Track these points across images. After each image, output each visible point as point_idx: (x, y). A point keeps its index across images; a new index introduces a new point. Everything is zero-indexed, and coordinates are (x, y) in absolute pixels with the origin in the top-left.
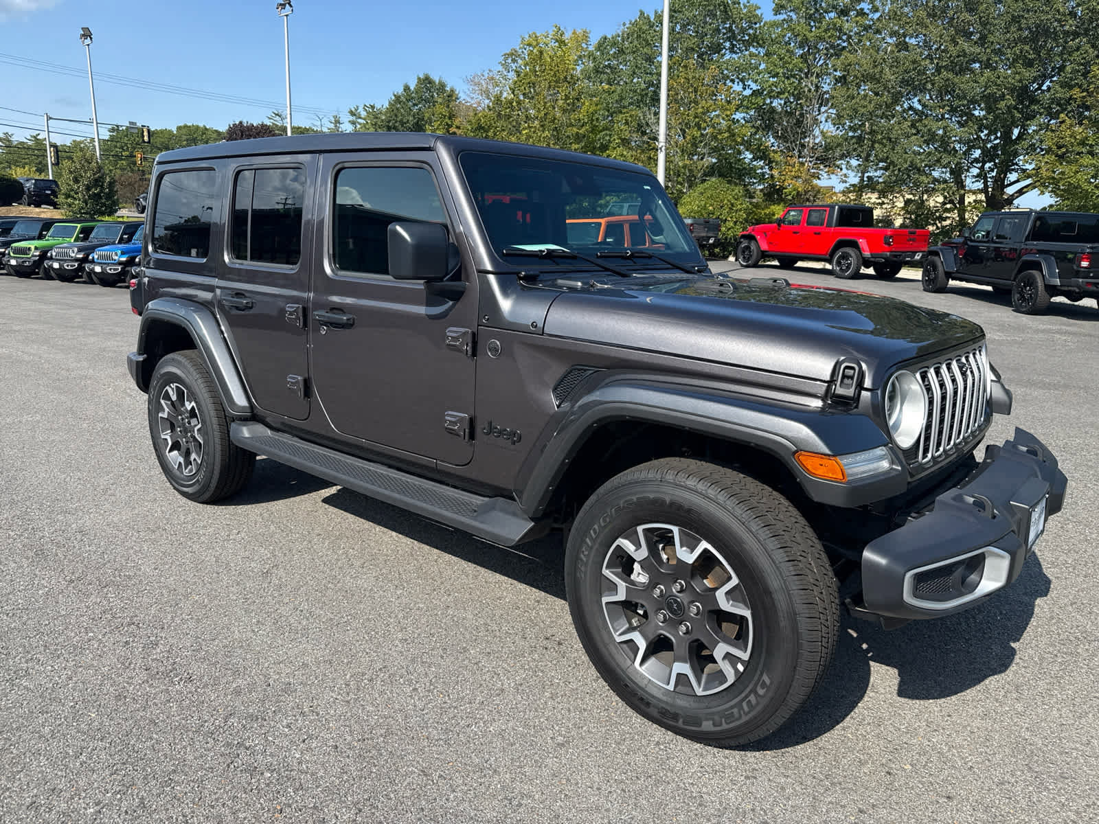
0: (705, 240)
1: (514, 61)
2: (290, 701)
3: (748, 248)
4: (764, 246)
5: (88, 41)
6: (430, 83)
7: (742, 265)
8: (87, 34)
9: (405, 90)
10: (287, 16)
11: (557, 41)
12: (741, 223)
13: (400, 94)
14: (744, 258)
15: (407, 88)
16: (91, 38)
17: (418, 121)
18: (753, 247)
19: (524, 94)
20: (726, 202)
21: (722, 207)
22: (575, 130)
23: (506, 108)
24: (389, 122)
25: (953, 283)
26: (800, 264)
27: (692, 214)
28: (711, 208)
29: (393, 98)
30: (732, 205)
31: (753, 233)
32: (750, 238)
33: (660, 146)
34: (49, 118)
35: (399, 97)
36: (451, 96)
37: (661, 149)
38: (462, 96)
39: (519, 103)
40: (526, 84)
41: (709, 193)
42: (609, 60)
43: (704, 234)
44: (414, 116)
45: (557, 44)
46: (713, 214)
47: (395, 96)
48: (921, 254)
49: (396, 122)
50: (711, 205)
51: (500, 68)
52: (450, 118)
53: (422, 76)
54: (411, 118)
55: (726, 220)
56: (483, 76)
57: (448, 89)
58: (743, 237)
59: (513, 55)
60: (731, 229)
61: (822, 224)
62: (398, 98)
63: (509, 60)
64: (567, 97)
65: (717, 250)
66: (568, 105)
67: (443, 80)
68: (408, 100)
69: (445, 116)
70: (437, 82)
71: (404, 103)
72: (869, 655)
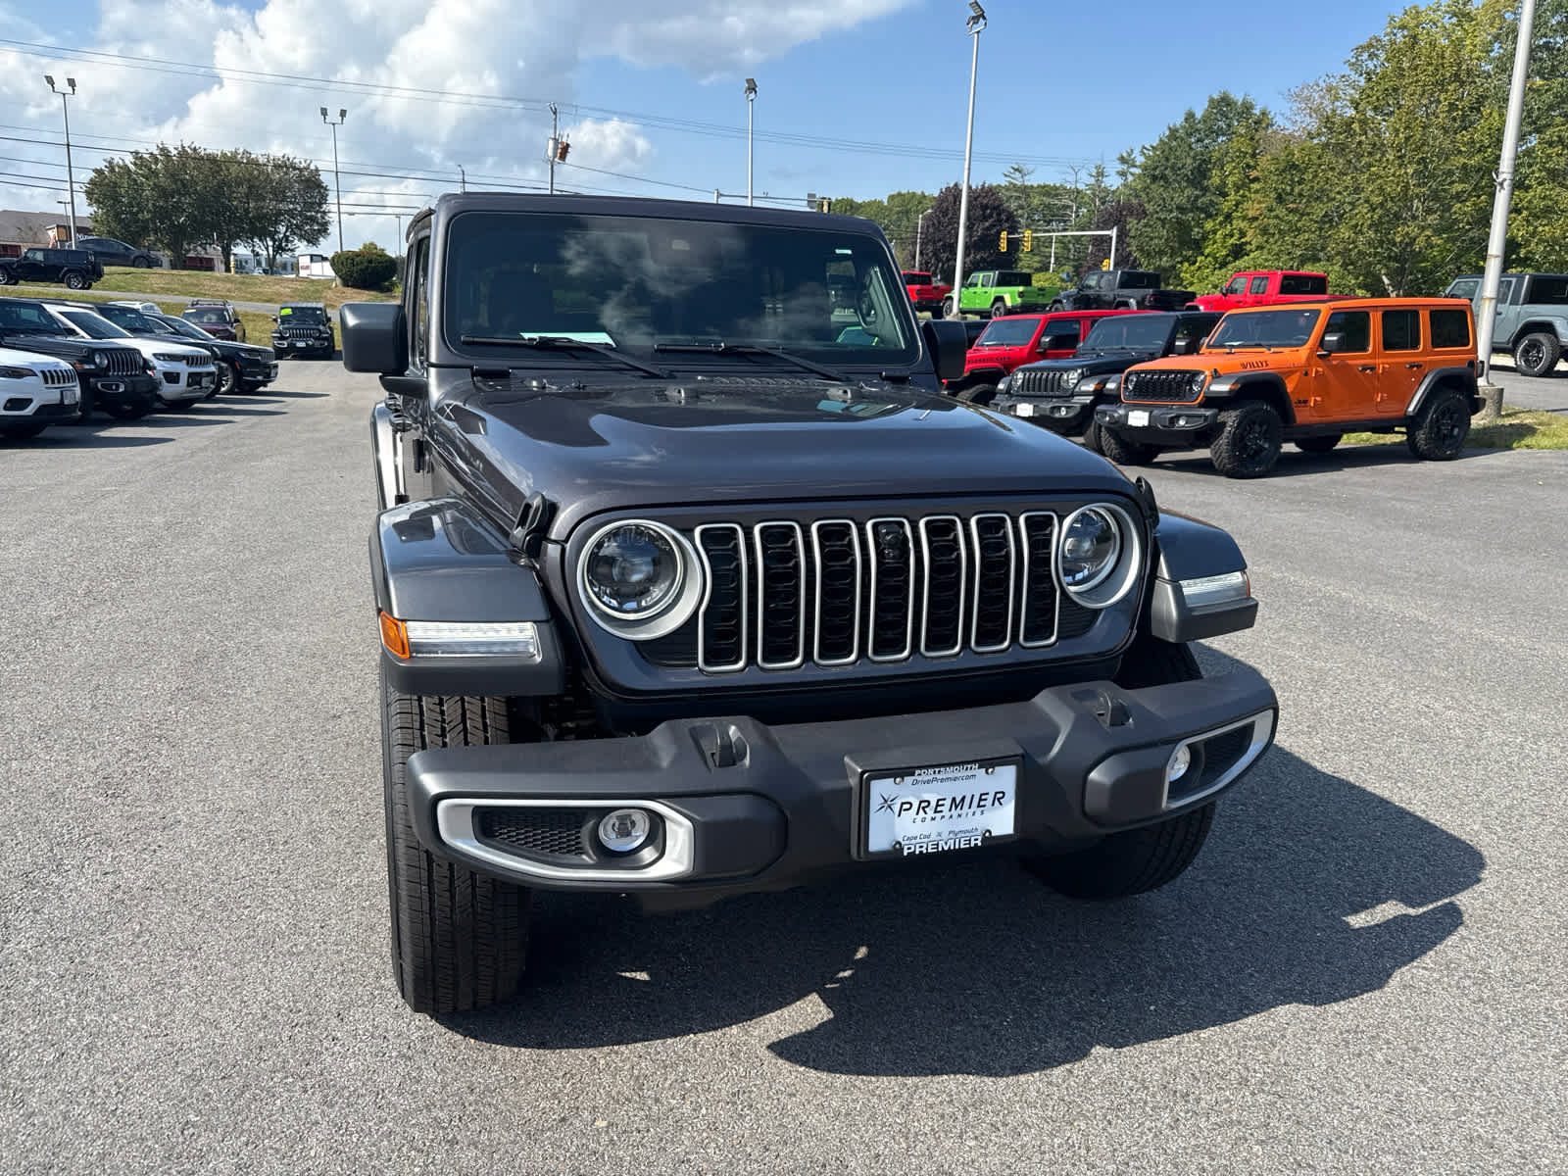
1: (1372, 56)
5: (752, 96)
6: (1228, 105)
8: (752, 87)
9: (1186, 119)
10: (978, 32)
11: (1455, 15)
13: (1178, 126)
15: (1190, 116)
16: (755, 91)
17: (1200, 165)
19: (1375, 109)
22: (1462, 160)
23: (1341, 133)
24: (1155, 169)
29: (1167, 133)
33: (1500, 180)
35: (1177, 131)
36: (1262, 122)
37: (1501, 184)
38: (1279, 121)
39: (1363, 122)
40: (1382, 93)
42: (1545, 36)
44: (1194, 158)
45: (1454, 20)
47: (1170, 129)
49: (1166, 169)
51: (1347, 71)
52: (1254, 156)
53: (1216, 96)
54: (1189, 161)
56: (1318, 85)
57: (1257, 111)
59: (1370, 48)
62: (1173, 132)
63: (1365, 56)
64: (1452, 107)
66: (1454, 119)
67: (1249, 99)
68: (1190, 135)
69: (1245, 154)
70: (1240, 102)
71: (1182, 139)
72: (828, 986)
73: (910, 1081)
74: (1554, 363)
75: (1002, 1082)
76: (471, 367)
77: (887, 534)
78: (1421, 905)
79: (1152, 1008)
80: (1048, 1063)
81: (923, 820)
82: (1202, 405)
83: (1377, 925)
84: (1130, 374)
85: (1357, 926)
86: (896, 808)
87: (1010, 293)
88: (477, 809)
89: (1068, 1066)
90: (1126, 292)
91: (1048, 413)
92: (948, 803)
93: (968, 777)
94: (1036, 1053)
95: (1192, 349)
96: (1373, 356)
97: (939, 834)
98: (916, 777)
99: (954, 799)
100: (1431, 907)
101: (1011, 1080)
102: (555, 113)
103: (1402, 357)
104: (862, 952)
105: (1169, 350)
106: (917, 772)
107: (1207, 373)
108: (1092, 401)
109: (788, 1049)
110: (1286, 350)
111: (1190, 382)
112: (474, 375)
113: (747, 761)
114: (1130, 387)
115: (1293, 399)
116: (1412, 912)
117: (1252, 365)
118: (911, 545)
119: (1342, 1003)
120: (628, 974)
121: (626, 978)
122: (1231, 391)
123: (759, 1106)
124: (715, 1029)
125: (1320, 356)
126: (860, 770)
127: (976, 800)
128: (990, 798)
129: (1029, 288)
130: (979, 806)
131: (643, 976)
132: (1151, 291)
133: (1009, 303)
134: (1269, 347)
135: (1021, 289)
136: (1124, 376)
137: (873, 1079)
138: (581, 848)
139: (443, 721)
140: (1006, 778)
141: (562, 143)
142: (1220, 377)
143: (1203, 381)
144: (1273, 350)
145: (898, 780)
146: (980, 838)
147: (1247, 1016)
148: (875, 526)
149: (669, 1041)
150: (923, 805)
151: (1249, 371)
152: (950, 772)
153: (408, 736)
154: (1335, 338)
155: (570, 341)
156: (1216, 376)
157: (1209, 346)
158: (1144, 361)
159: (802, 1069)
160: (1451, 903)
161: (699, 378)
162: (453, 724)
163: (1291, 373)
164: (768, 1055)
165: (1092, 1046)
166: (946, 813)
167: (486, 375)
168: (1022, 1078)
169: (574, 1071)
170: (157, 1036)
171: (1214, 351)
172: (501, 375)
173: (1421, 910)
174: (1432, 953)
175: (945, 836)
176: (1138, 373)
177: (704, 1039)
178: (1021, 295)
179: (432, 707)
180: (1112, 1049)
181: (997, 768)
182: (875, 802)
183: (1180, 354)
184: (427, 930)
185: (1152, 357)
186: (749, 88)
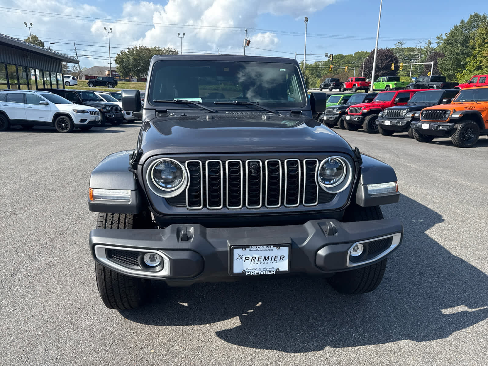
5: (307, 23)
6: (477, 17)
9: (461, 23)
13: (458, 25)
15: (463, 22)
16: (308, 21)
17: (465, 39)
24: (448, 41)
29: (454, 28)
34: (297, 54)
35: (457, 27)
44: (463, 36)
47: (455, 26)
49: (452, 40)
52: (486, 35)
53: (473, 14)
54: (461, 37)
62: (456, 28)
67: (486, 15)
68: (462, 28)
69: (483, 34)
70: (482, 16)
71: (459, 30)
72: (243, 314)
73: (258, 350)
75: (289, 355)
76: (155, 109)
77: (252, 165)
78: (474, 308)
79: (354, 335)
80: (308, 350)
81: (254, 263)
82: (448, 122)
84: (423, 111)
85: (445, 313)
86: (244, 259)
87: (392, 84)
88: (106, 249)
89: (314, 352)
90: (432, 83)
91: (395, 124)
92: (263, 258)
93: (270, 250)
94: (305, 346)
95: (449, 102)
97: (260, 269)
98: (250, 249)
99: (265, 257)
100: (478, 309)
101: (292, 354)
102: (246, 31)
104: (260, 304)
105: (440, 103)
106: (250, 247)
107: (451, 111)
108: (411, 120)
109: (222, 335)
110: (483, 103)
111: (445, 114)
112: (156, 111)
113: (192, 240)
114: (424, 116)
115: (485, 120)
117: (469, 108)
118: (261, 169)
119: (428, 342)
120: (181, 303)
121: (180, 304)
122: (459, 117)
123: (204, 352)
124: (201, 324)
126: (230, 245)
127: (273, 258)
128: (279, 257)
129: (398, 82)
130: (275, 260)
131: (186, 304)
132: (442, 83)
133: (391, 87)
134: (476, 101)
135: (396, 82)
136: (421, 111)
137: (245, 348)
138: (138, 264)
139: (113, 220)
140: (285, 251)
141: (248, 40)
142: (456, 112)
143: (449, 114)
144: (478, 102)
145: (243, 249)
146: (275, 271)
147: (388, 342)
148: (249, 162)
149: (185, 327)
150: (253, 258)
151: (467, 110)
152: (262, 248)
153: (101, 224)
155: (186, 101)
156: (454, 111)
157: (454, 101)
158: (431, 106)
159: (223, 341)
161: (227, 112)
162: (115, 221)
163: (483, 111)
164: (214, 335)
165: (326, 346)
166: (263, 262)
167: (160, 112)
168: (296, 354)
169: (152, 333)
170: (41, 307)
171: (456, 103)
172: (165, 112)
173: (473, 310)
174: (472, 327)
175: (262, 269)
176: (426, 111)
177: (196, 327)
178: (395, 84)
179: (110, 215)
180: (333, 348)
181: (281, 247)
182: (236, 256)
183: (444, 104)
184: (104, 284)
185: (434, 105)
186: (306, 20)
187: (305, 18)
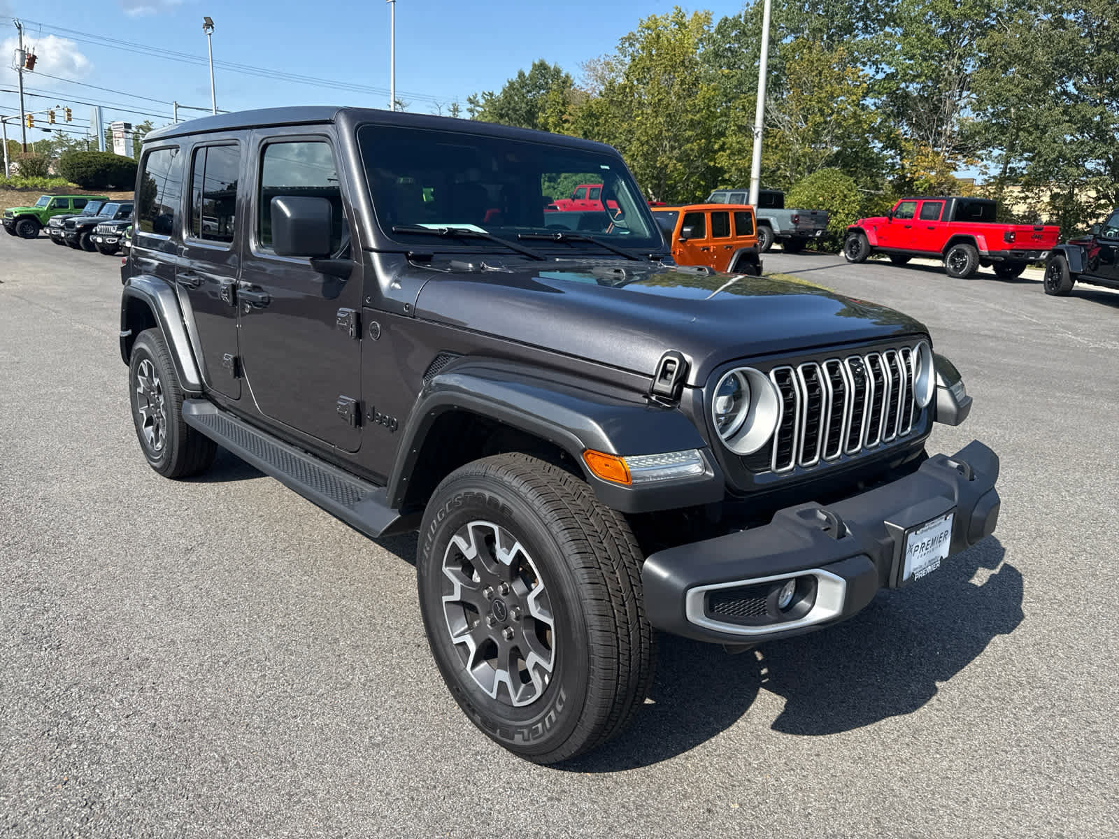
0: (811, 233)
1: (631, 45)
2: (137, 676)
3: (856, 242)
4: (873, 240)
5: (210, 31)
6: (545, 69)
7: (849, 261)
8: (209, 24)
9: (519, 77)
11: (677, 23)
12: (854, 215)
13: (514, 80)
14: (851, 252)
15: (521, 75)
16: (213, 28)
17: (531, 109)
18: (861, 241)
19: (638, 80)
20: (838, 192)
21: (833, 198)
22: (690, 116)
23: (619, 94)
24: (502, 110)
25: (1079, 285)
26: (913, 261)
27: (801, 205)
28: (821, 199)
29: (507, 85)
30: (845, 196)
31: (862, 227)
32: (859, 231)
33: (756, 132)
34: (178, 106)
36: (566, 82)
37: (757, 134)
38: (577, 82)
39: (632, 88)
40: (640, 70)
41: (819, 183)
42: (730, 43)
43: (812, 227)
44: (527, 104)
45: (677, 27)
46: (823, 205)
47: (509, 82)
48: (1047, 253)
50: (823, 196)
51: (617, 53)
52: (563, 105)
53: (537, 62)
54: (524, 105)
55: (837, 212)
56: (599, 61)
57: (563, 75)
58: (852, 230)
59: (631, 39)
60: (840, 222)
61: (937, 218)
62: (511, 84)
63: (627, 44)
64: (683, 82)
65: (826, 244)
66: (684, 90)
67: (559, 66)
68: (522, 88)
69: (558, 103)
70: (552, 68)
71: (518, 90)
72: (763, 681)
74: (770, 245)
76: (407, 253)
77: (854, 364)
78: (994, 567)
79: (938, 653)
81: (921, 556)
83: (987, 583)
85: (980, 585)
86: (914, 550)
88: (708, 592)
89: (935, 697)
92: (931, 543)
93: (939, 524)
96: (707, 241)
98: (924, 529)
99: (933, 540)
100: (999, 567)
101: (917, 713)
102: (19, 28)
103: (722, 241)
106: (925, 525)
112: (408, 258)
116: (993, 572)
118: (866, 374)
125: (681, 241)
126: (903, 529)
127: (939, 539)
128: (943, 536)
130: (940, 542)
137: (849, 732)
139: (597, 531)
140: (950, 521)
141: (28, 54)
146: (939, 562)
147: (984, 647)
148: (850, 362)
150: (923, 546)
152: (934, 523)
154: (689, 230)
159: (806, 737)
160: (1005, 564)
165: (935, 683)
166: (929, 549)
167: (417, 258)
169: (679, 777)
172: (426, 259)
173: (998, 570)
174: (1025, 593)
175: (928, 564)
177: (730, 733)
181: (948, 516)
182: (909, 547)
186: (206, 25)
187: (205, 18)
